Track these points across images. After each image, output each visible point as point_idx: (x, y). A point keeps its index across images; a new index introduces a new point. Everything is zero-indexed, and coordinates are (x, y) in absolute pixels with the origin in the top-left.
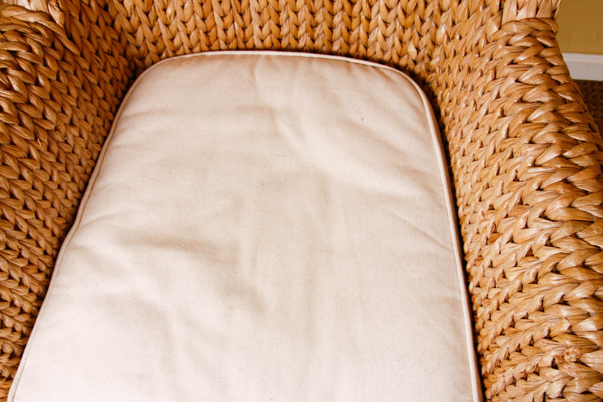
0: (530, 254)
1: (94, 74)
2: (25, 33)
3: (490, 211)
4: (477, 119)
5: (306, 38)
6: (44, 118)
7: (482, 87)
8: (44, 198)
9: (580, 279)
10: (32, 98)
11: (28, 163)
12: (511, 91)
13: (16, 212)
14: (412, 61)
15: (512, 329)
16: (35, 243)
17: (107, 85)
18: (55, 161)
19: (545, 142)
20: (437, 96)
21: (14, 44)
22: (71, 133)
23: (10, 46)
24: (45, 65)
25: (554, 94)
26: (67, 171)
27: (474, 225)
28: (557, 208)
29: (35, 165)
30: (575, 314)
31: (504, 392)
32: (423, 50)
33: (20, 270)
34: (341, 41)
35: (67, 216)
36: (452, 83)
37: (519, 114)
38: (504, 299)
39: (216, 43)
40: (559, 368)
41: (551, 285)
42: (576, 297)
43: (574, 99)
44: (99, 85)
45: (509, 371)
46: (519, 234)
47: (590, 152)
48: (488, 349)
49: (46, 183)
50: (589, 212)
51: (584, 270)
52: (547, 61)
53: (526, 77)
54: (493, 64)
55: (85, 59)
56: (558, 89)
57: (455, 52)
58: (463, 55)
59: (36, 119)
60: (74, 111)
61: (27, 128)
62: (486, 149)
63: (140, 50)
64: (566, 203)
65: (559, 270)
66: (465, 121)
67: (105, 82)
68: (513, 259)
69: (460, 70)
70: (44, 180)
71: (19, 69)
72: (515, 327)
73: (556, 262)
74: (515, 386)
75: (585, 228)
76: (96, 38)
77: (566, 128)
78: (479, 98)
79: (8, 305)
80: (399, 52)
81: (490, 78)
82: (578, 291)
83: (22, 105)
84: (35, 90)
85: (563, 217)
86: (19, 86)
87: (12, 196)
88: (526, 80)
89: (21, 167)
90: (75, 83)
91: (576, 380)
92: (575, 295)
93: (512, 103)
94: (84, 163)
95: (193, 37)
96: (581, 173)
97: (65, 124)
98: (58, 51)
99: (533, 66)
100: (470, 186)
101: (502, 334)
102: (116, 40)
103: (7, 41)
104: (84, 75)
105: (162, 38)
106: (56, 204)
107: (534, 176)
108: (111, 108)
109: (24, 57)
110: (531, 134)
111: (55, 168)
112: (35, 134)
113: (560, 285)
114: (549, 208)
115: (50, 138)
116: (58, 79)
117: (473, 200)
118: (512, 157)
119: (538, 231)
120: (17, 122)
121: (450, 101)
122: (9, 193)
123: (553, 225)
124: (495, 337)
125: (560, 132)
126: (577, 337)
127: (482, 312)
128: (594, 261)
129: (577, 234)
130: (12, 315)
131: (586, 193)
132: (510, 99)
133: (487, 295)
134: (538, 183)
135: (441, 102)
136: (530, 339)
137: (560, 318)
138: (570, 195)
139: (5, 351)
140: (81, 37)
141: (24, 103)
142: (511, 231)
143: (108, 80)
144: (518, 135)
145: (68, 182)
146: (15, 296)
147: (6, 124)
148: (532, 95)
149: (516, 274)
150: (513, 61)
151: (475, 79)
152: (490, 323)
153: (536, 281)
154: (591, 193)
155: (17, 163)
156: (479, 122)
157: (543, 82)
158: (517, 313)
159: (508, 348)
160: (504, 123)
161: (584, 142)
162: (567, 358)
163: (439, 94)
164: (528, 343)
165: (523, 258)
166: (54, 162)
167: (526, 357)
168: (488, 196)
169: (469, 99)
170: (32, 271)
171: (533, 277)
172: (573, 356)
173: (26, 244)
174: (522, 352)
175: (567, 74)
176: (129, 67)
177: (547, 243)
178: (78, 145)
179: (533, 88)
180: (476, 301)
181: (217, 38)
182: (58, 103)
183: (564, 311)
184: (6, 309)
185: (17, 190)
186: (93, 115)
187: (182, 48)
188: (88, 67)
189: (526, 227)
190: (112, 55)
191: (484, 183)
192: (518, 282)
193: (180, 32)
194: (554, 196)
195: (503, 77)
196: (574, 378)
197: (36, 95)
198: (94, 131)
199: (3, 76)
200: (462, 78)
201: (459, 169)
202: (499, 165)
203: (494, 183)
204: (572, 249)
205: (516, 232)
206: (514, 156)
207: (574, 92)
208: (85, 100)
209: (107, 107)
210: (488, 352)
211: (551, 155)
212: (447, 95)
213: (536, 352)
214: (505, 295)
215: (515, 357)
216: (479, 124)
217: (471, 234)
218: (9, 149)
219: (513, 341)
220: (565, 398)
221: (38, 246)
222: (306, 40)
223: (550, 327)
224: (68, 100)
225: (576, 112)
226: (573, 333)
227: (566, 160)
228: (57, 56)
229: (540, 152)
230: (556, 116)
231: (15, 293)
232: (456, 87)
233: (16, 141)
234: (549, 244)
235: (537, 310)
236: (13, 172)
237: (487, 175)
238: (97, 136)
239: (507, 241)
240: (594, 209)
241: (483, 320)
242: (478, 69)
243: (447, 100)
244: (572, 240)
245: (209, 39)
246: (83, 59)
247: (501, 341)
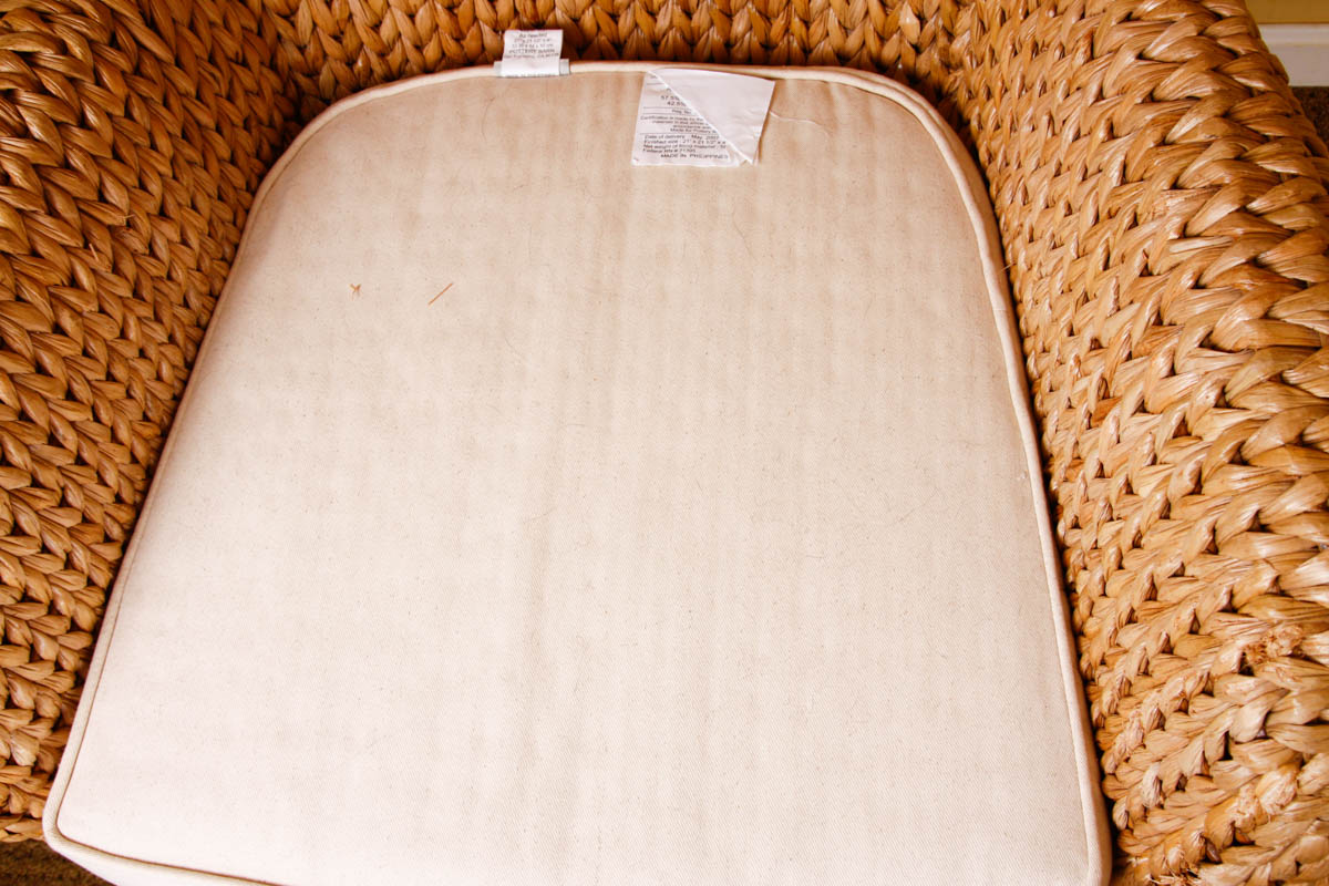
0: (1183, 430)
1: (208, 106)
2: (49, 14)
3: (1094, 353)
4: (1056, 155)
5: (673, 9)
6: (102, 199)
7: (1064, 82)
8: (110, 378)
9: (1294, 472)
10: (73, 155)
11: (71, 297)
12: (1128, 80)
13: (51, 406)
14: (909, 45)
15: (1152, 605)
16: (96, 476)
17: (236, 130)
18: (130, 295)
19: (1207, 184)
20: (969, 122)
21: (28, 36)
22: (163, 234)
23: (20, 43)
24: (99, 82)
25: (1223, 77)
26: (158, 319)
27: (1061, 390)
28: (1238, 323)
29: (88, 303)
30: (1285, 550)
31: (1141, 749)
32: (933, 20)
33: (66, 534)
34: (749, 12)
35: (162, 420)
36: (1000, 84)
37: (1147, 126)
38: (1131, 542)
39: (474, 30)
40: (1257, 673)
41: (1231, 491)
42: (1286, 513)
43: (1270, 86)
44: (219, 130)
45: (1150, 700)
46: (1157, 389)
47: (1307, 198)
48: (1103, 663)
49: (113, 345)
50: (1310, 325)
51: (1302, 452)
52: (1206, 8)
53: (1159, 48)
54: (1088, 24)
55: (184, 70)
56: (1234, 67)
57: (1003, 13)
58: (1022, 18)
59: (85, 201)
60: (165, 185)
61: (66, 222)
62: (1078, 217)
63: (306, 53)
64: (1258, 310)
65: (1247, 457)
66: (1030, 164)
67: (233, 125)
68: (1146, 449)
69: (1016, 54)
70: (109, 337)
71: (40, 90)
72: (1159, 599)
73: (1240, 440)
74: (1164, 730)
75: (1301, 361)
76: (207, 25)
77: (1252, 148)
78: (1059, 106)
79: (44, 611)
80: (880, 29)
81: (1080, 58)
82: (1291, 497)
83: (51, 170)
84: (79, 136)
85: (1252, 340)
86: (43, 129)
87: (40, 369)
88: (1161, 53)
89: (57, 306)
90: (167, 124)
91: (1294, 697)
92: (1283, 506)
93: (1131, 107)
94: (194, 302)
95: (422, 19)
96: (1289, 243)
97: (148, 214)
98: (125, 53)
99: (1174, 22)
100: (1047, 306)
101: (1131, 620)
102: (252, 31)
103: (11, 31)
104: (184, 107)
105: (353, 24)
106: (138, 392)
107: (1184, 259)
108: (248, 184)
109: (50, 66)
110: (1174, 169)
111: (131, 310)
112: (84, 236)
113: (1250, 490)
114: (1220, 324)
115: (117, 245)
116: (129, 115)
117: (1056, 337)
118: (1135, 223)
119: (1198, 378)
120: (43, 209)
121: (998, 127)
122: (34, 363)
123: (1231, 360)
124: (1116, 632)
125: (1238, 158)
126: (1293, 601)
127: (1086, 582)
128: (1323, 430)
129: (1285, 375)
130: (52, 633)
131: (1302, 285)
132: (1128, 97)
133: (1096, 541)
134: (1194, 273)
135: (979, 133)
136: (1192, 618)
137: (1255, 562)
138: (1266, 291)
139: (42, 713)
140: (174, 21)
141: (56, 165)
142: (1140, 387)
143: (238, 121)
144: (1146, 176)
145: (162, 344)
146: (57, 591)
147: (20, 211)
148: (1174, 85)
149: (1155, 480)
150: (1131, 13)
151: (1049, 66)
152: (1105, 602)
153: (1198, 489)
154: (1314, 284)
155: (47, 296)
156: (1062, 160)
157: (1198, 53)
158: (1160, 565)
159: (1145, 649)
160: (1115, 153)
161: (1293, 176)
162: (1271, 648)
163: (973, 114)
164: (1188, 629)
165: (1167, 443)
166: (128, 298)
167: (1184, 663)
168: (1087, 319)
169: (1038, 114)
170: (91, 536)
171: (1191, 480)
172: (1285, 642)
173: (74, 476)
174: (1175, 652)
175: (1254, 35)
176: (284, 94)
177: (1218, 400)
178: (179, 262)
179: (1175, 69)
180: (1072, 560)
181: (475, 19)
182: (131, 167)
183: (1263, 546)
184: (38, 618)
185: (51, 356)
186: (209, 196)
187: (398, 45)
188: (192, 91)
189: (1172, 372)
190: (245, 64)
191: (1078, 292)
192: (1159, 497)
193: (393, 8)
194: (1227, 299)
195: (1109, 52)
196: (1288, 692)
197: (81, 149)
198: (212, 231)
199: (8, 107)
200: (1021, 70)
201: (1024, 274)
202: (1108, 246)
203: (1098, 287)
204: (1273, 408)
205: (1151, 388)
206: (1140, 223)
207: (1271, 74)
208: (191, 163)
209: (240, 181)
210: (1104, 668)
211: (1221, 209)
212: (991, 112)
213: (1204, 645)
214: (1134, 532)
215: (1161, 666)
216: (1061, 164)
217: (1056, 413)
218: (28, 266)
219: (1155, 630)
220: (1271, 738)
221: (102, 482)
222: (672, 13)
223: (1233, 586)
224: (152, 161)
225: (1276, 113)
226: (1283, 594)
227: (1254, 219)
228: (124, 64)
229: (1196, 205)
230: (1230, 125)
231: (58, 586)
232: (1008, 93)
233: (43, 249)
234: (1223, 403)
235: (1203, 553)
236: (41, 317)
237: (1083, 274)
238: (221, 245)
239: (1133, 410)
240: (1321, 318)
241: (1090, 598)
242: (1055, 44)
243: (990, 125)
244: (1273, 389)
245: (457, 23)
246: (181, 72)
247: (1129, 636)
